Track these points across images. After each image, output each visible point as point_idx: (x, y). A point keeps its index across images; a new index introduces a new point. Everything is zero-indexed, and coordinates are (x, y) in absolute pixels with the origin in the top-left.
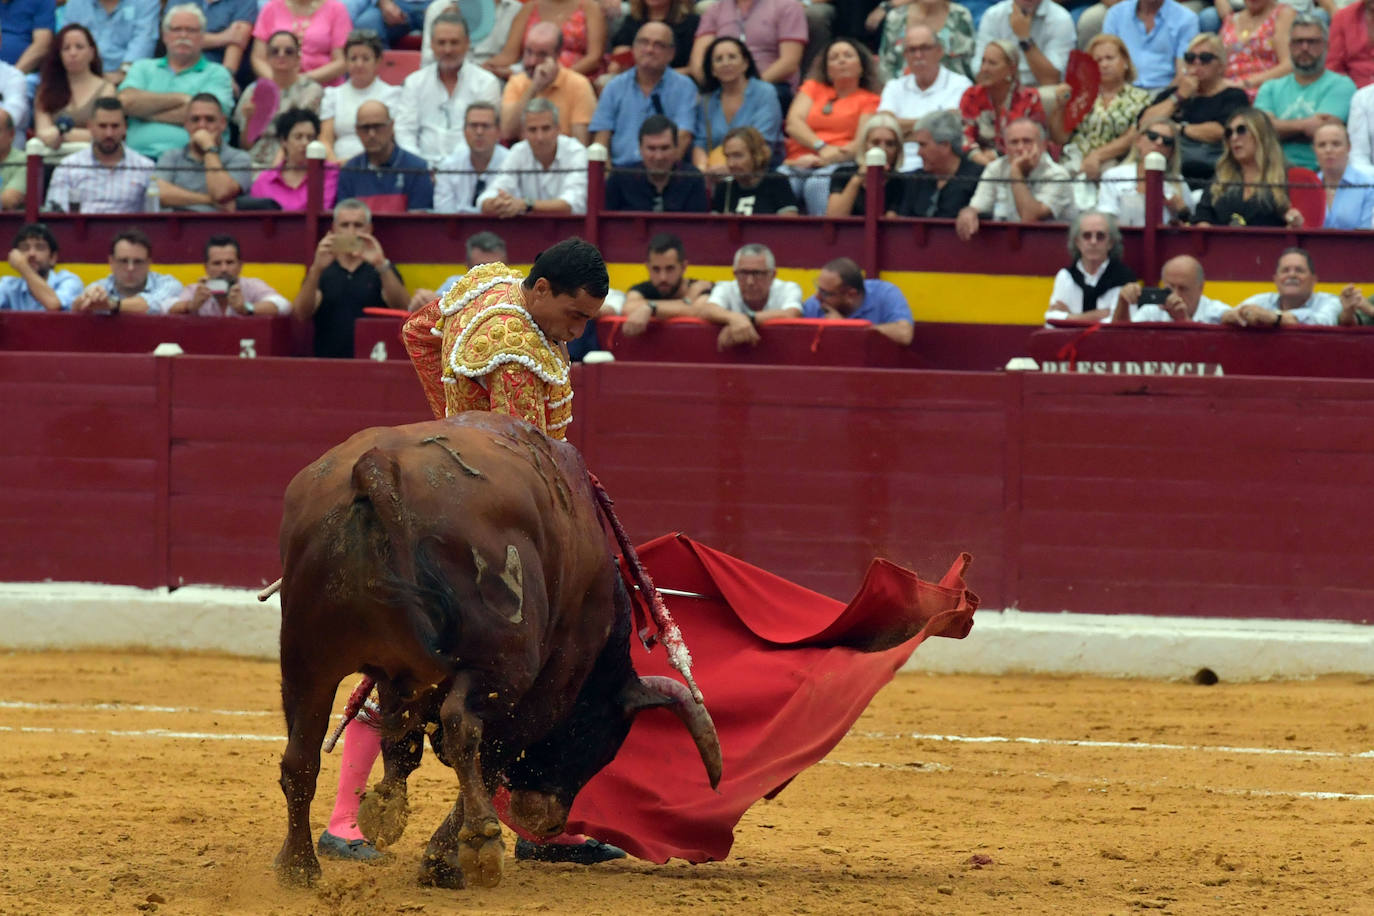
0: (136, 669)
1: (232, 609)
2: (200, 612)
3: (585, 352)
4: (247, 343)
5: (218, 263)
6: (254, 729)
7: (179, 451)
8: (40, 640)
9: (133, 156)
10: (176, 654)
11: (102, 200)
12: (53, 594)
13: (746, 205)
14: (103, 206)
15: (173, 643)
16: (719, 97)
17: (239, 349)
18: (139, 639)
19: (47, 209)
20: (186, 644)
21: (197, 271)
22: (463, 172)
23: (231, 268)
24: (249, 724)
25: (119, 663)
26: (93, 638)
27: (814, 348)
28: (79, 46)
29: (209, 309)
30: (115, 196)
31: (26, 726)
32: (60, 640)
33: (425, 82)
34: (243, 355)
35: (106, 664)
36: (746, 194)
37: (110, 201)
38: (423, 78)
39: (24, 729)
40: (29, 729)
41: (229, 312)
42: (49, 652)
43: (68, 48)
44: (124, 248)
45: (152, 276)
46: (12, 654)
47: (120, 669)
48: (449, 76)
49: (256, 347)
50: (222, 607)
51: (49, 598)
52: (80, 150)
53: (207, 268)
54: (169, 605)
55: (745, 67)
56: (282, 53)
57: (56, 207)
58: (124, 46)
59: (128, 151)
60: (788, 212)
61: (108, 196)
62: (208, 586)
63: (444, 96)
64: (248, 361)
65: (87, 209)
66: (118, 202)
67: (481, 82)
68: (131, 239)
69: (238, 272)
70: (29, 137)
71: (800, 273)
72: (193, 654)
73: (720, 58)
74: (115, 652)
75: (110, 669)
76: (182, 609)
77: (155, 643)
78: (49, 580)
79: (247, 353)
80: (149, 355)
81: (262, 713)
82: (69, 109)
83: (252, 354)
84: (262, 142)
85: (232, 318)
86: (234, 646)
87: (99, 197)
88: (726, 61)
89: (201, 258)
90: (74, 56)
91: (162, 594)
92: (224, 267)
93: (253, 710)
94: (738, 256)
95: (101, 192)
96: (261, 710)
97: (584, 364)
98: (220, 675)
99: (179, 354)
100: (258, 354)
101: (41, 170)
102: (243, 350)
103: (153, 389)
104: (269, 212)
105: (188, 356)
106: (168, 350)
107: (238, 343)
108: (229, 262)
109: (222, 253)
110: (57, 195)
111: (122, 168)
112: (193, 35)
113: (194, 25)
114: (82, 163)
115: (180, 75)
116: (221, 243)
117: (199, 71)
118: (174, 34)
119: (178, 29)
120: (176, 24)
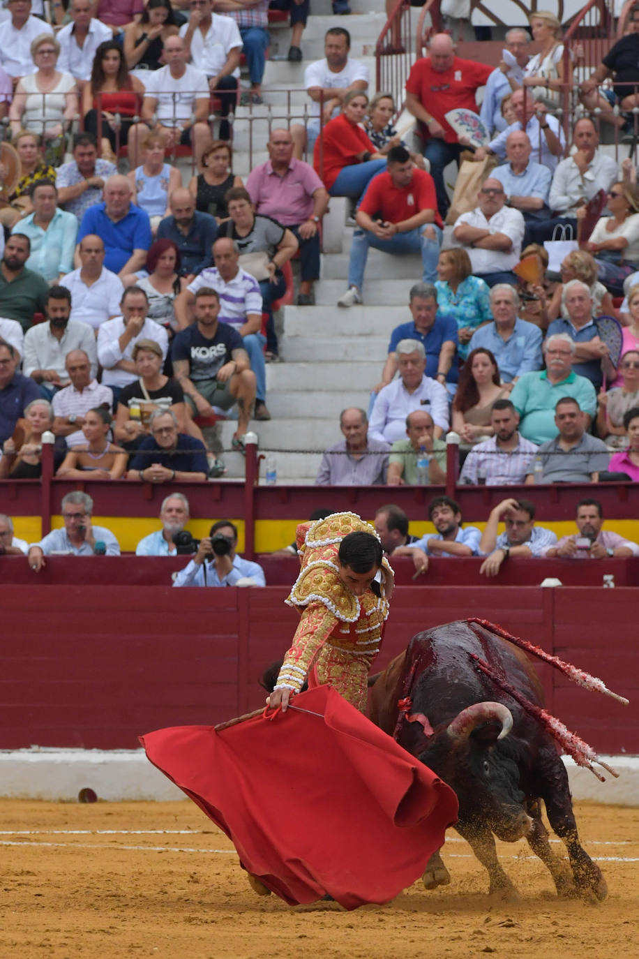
4: (608, 578)
5: (584, 517)
6: (618, 854)
11: (502, 476)
14: (502, 479)
17: (602, 582)
19: (461, 483)
21: (570, 527)
24: (614, 850)
28: (485, 365)
30: (512, 473)
31: (453, 853)
34: (605, 586)
37: (507, 476)
39: (451, 856)
40: (455, 856)
43: (477, 366)
49: (614, 580)
52: (486, 442)
56: (632, 366)
57: (468, 481)
59: (522, 440)
61: (506, 473)
64: (609, 590)
65: (491, 482)
66: (514, 477)
79: (608, 585)
80: (537, 587)
81: (624, 843)
83: (612, 585)
85: (596, 560)
86: (601, 797)
87: (500, 474)
90: (481, 372)
92: (589, 520)
93: (617, 840)
95: (501, 471)
96: (623, 841)
98: (591, 817)
99: (559, 586)
100: (616, 585)
101: (457, 455)
102: (606, 582)
103: (541, 611)
104: (623, 483)
105: (565, 587)
106: (551, 583)
107: (602, 577)
108: (592, 517)
109: (587, 510)
110: (469, 472)
111: (517, 453)
112: (564, 357)
113: (565, 350)
114: (489, 449)
115: (555, 386)
116: (587, 503)
117: (571, 383)
118: (552, 356)
119: (554, 352)
120: (552, 349)
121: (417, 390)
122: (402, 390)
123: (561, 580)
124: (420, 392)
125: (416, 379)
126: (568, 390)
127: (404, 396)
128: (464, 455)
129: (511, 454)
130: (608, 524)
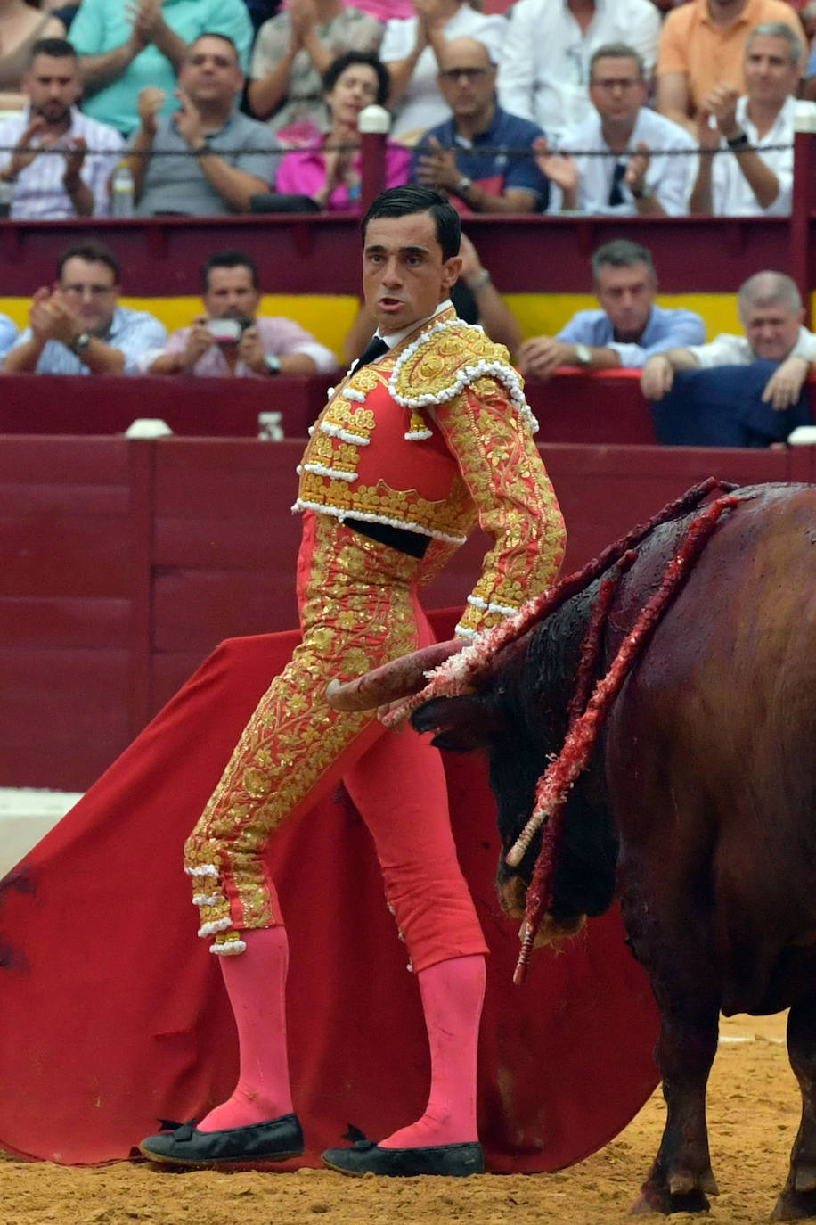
3: (791, 428)
4: (270, 418)
5: (223, 292)
7: (166, 584)
17: (256, 428)
21: (191, 307)
22: (592, 154)
23: (242, 301)
29: (209, 365)
33: (545, 11)
34: (263, 437)
38: (542, 5)
41: (241, 370)
44: (77, 269)
45: (121, 313)
48: (581, 6)
49: (283, 424)
53: (206, 303)
63: (576, 33)
64: (271, 446)
65: (20, 213)
67: (632, 13)
68: (89, 255)
69: (254, 305)
79: (270, 434)
80: (118, 437)
83: (278, 435)
84: (290, 109)
85: (245, 380)
89: (196, 286)
92: (233, 299)
97: (789, 446)
99: (165, 436)
100: (287, 434)
102: (264, 428)
103: (125, 490)
104: (302, 216)
105: (179, 439)
106: (148, 429)
107: (256, 418)
108: (240, 291)
109: (230, 277)
116: (229, 262)
123: (170, 423)
130: (269, 303)
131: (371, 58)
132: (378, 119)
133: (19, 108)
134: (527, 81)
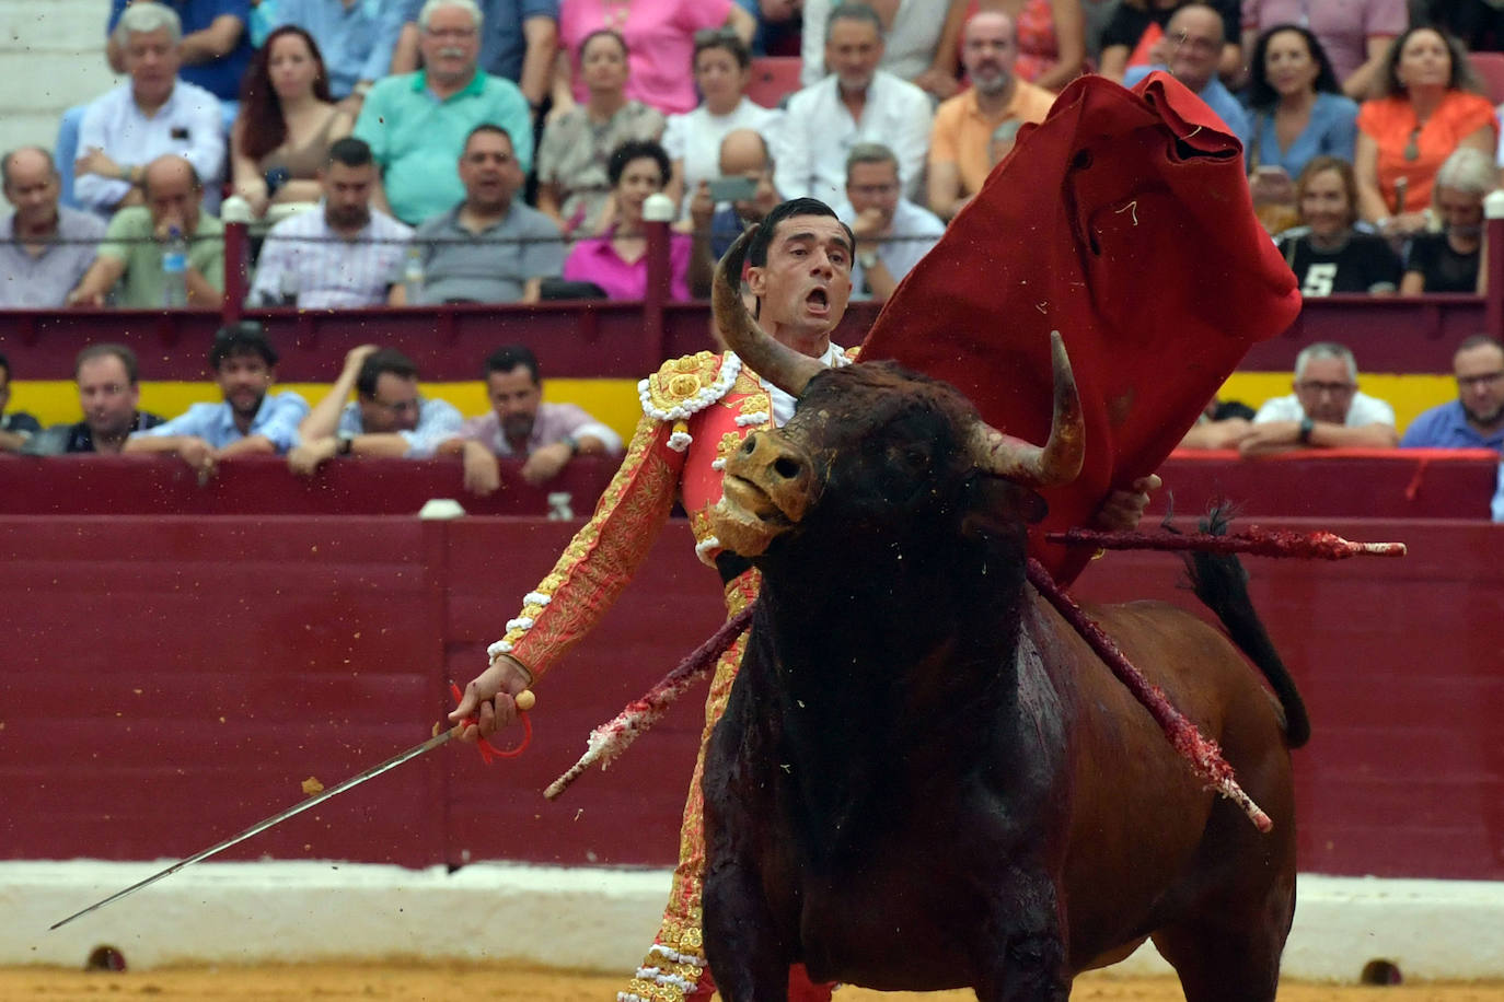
0: (402, 989)
1: (542, 897)
2: (492, 903)
4: (559, 499)
7: (459, 663)
8: (256, 949)
9: (382, 224)
10: (460, 967)
11: (337, 288)
12: (274, 878)
13: (1322, 277)
14: (339, 297)
15: (454, 950)
16: (1272, 115)
17: (546, 508)
18: (404, 944)
19: (254, 300)
20: (474, 950)
25: (375, 980)
26: (334, 946)
27: (1410, 493)
28: (296, 59)
30: (355, 284)
32: (286, 947)
33: (818, 105)
34: (553, 517)
35: (356, 982)
36: (1323, 259)
37: (347, 289)
38: (815, 97)
42: (272, 965)
43: (279, 61)
46: (214, 971)
47: (377, 988)
48: (854, 98)
50: (526, 896)
51: (268, 885)
52: (301, 216)
54: (447, 893)
55: (1313, 72)
56: (604, 61)
57: (265, 298)
58: (364, 56)
60: (1380, 290)
61: (344, 281)
62: (506, 862)
64: (560, 526)
65: (312, 301)
66: (359, 292)
67: (903, 102)
70: (226, 195)
71: (1388, 382)
72: (486, 966)
73: (1277, 56)
74: (366, 965)
75: (361, 987)
76: (466, 898)
77: (428, 951)
78: (267, 858)
79: (559, 513)
80: (413, 517)
82: (283, 152)
86: (547, 954)
87: (332, 283)
88: (1285, 61)
90: (288, 74)
91: (437, 877)
94: (1304, 359)
95: (334, 277)
98: (527, 995)
99: (457, 516)
101: (244, 244)
103: (420, 569)
104: (589, 303)
105: (471, 519)
106: (441, 509)
107: (546, 500)
108: (523, 392)
109: (512, 381)
110: (267, 280)
111: (368, 241)
112: (464, 41)
113: (465, 25)
114: (307, 231)
115: (446, 102)
117: (478, 95)
118: (436, 41)
119: (443, 32)
120: (438, 26)
121: (164, 108)
122: (131, 109)
123: (462, 504)
124: (168, 114)
125: (162, 88)
126: (473, 110)
127: (136, 124)
128: (257, 245)
129: (353, 242)
131: (653, 150)
132: (662, 208)
133: (314, 199)
134: (805, 174)
